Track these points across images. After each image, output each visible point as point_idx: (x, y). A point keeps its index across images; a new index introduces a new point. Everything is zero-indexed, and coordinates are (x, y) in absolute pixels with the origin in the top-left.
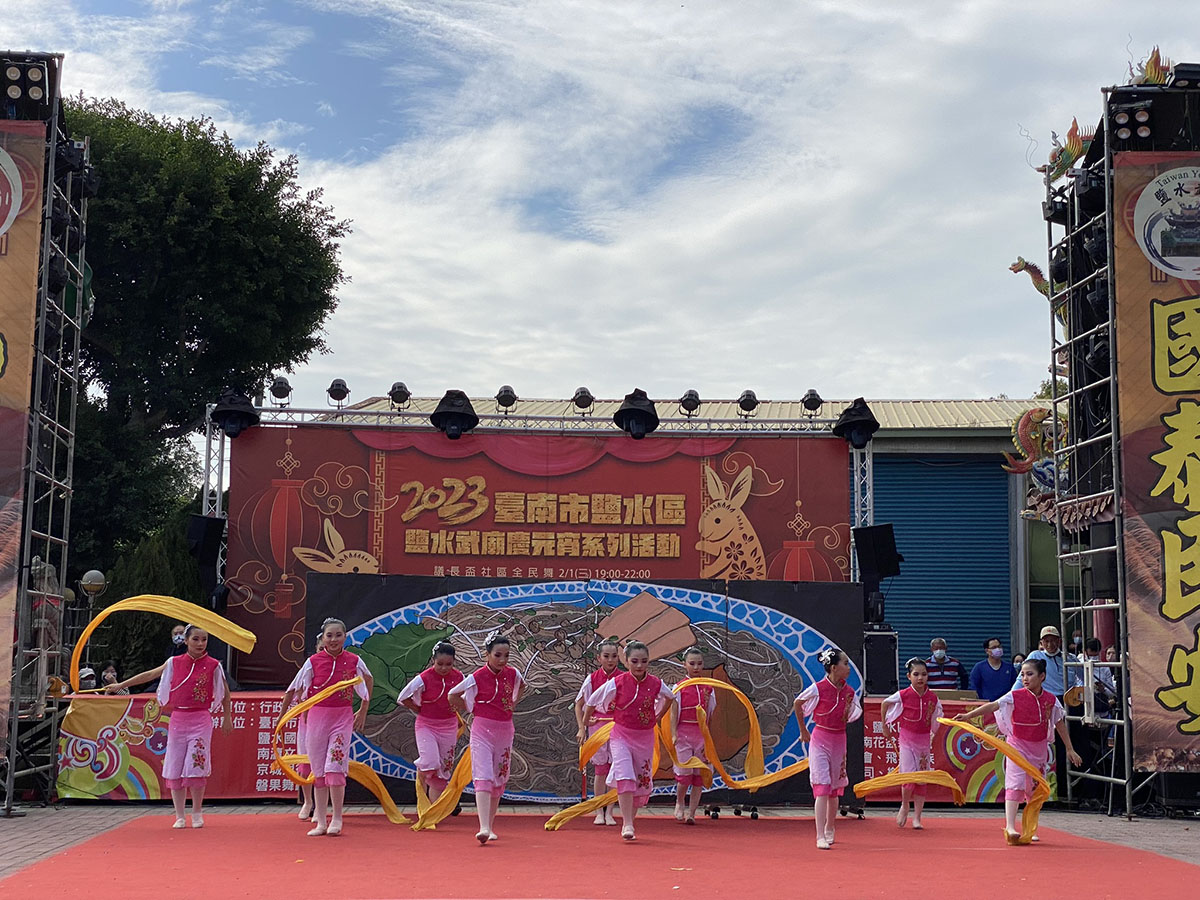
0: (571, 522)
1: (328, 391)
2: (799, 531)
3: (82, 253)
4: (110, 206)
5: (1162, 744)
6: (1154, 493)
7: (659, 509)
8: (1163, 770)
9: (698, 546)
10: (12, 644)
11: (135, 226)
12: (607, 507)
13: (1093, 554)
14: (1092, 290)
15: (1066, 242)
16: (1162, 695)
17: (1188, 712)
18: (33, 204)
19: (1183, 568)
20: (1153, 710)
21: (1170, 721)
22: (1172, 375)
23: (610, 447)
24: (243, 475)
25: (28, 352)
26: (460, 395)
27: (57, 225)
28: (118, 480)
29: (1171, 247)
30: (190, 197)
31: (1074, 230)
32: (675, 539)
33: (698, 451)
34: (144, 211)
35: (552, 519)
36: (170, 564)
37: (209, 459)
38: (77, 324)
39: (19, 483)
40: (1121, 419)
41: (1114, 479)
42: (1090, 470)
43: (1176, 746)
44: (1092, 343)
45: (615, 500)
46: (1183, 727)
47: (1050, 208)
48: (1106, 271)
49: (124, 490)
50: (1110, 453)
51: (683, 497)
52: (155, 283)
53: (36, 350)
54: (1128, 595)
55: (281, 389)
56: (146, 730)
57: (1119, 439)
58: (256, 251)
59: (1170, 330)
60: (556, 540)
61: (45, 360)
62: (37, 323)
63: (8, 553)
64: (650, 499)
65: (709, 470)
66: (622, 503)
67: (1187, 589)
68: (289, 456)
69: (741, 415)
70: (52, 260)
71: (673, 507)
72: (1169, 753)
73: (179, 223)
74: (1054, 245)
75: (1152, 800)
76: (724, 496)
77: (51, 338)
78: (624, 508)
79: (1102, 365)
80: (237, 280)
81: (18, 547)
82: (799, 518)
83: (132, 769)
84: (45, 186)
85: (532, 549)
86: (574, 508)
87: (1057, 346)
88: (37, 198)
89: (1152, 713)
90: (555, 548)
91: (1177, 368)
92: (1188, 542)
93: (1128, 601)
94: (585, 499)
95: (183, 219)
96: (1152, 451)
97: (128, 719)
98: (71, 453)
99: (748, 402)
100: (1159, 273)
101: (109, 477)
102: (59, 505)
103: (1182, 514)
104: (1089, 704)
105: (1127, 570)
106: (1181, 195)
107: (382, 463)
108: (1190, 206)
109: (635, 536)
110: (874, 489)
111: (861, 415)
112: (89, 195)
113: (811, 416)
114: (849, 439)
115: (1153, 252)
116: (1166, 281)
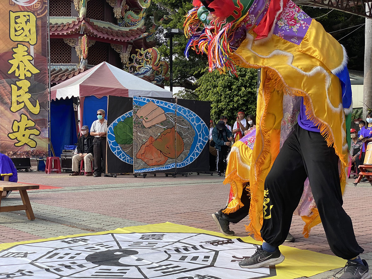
5: (9, 150)
6: (9, 72)
16: (10, 135)
17: (18, 140)
19: (18, 96)
20: (7, 140)
21: (11, 143)
22: (16, 35)
43: (13, 150)
46: (16, 145)
59: (15, 20)
67: (18, 103)
72: (11, 153)
89: (6, 141)
91: (17, 33)
92: (19, 88)
96: (9, 59)
100: (12, 2)
103: (18, 80)
116: (14, 5)
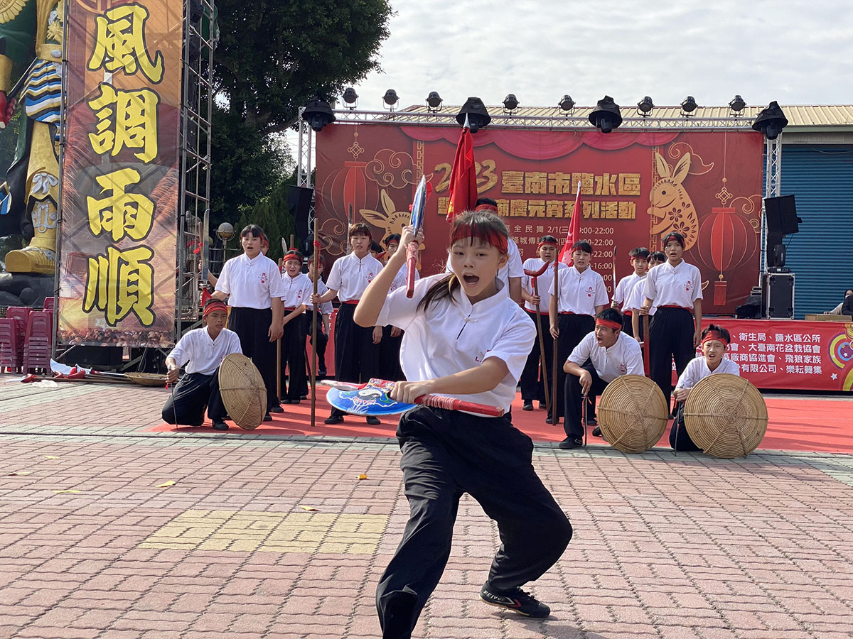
0: (557, 193)
1: (384, 98)
2: (724, 200)
7: (621, 184)
9: (649, 211)
10: (175, 268)
12: (582, 182)
23: (586, 139)
24: (322, 156)
25: (178, 64)
26: (478, 101)
28: (239, 162)
32: (633, 206)
33: (651, 142)
35: (543, 191)
36: (276, 219)
37: (301, 146)
38: (211, 45)
39: (175, 158)
45: (589, 177)
49: (243, 169)
51: (639, 175)
52: (261, 20)
53: (184, 63)
55: (350, 96)
60: (546, 206)
61: (190, 70)
62: (184, 43)
63: (170, 206)
64: (614, 177)
65: (657, 155)
66: (594, 179)
68: (356, 145)
69: (683, 115)
71: (631, 184)
76: (668, 174)
77: (193, 54)
78: (595, 183)
80: (318, 17)
81: (177, 202)
82: (724, 190)
85: (528, 212)
86: (559, 183)
90: (545, 212)
94: (567, 177)
98: (209, 137)
99: (690, 105)
101: (233, 159)
102: (203, 174)
107: (422, 150)
109: (603, 204)
110: (782, 171)
111: (774, 114)
113: (736, 115)
114: (765, 133)
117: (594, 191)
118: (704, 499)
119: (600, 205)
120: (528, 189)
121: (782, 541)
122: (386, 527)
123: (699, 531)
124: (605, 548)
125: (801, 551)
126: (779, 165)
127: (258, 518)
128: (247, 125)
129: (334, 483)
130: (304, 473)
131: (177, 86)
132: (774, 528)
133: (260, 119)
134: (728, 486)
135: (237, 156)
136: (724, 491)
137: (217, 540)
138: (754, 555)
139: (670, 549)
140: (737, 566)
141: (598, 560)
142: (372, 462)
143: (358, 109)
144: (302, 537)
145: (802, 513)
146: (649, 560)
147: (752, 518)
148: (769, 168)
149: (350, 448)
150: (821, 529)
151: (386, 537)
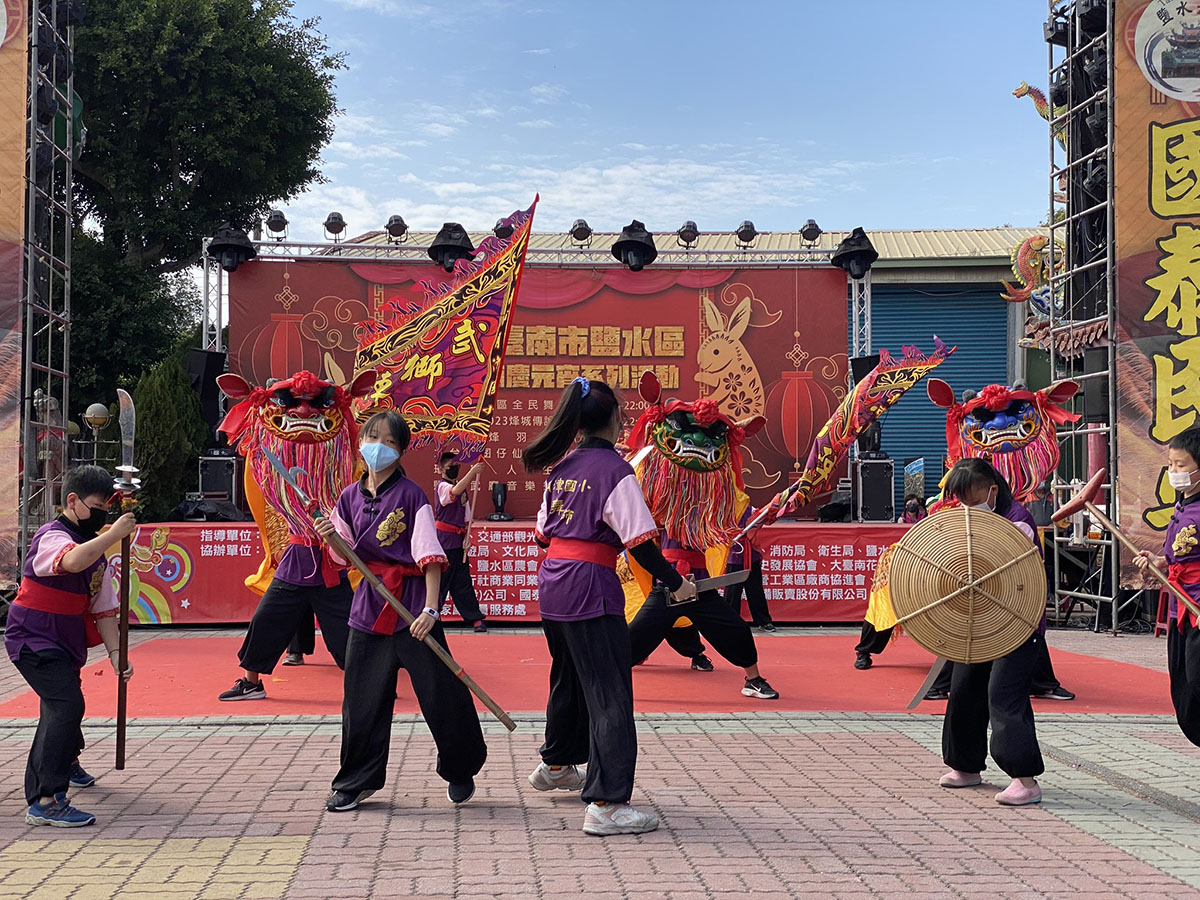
0: (571, 354)
1: (325, 224)
2: (797, 362)
3: (69, 82)
4: (97, 35)
6: (1148, 317)
7: (658, 341)
8: (1148, 588)
9: (697, 377)
10: (17, 475)
11: (125, 55)
12: (606, 339)
13: (1086, 379)
14: (1092, 111)
15: (1066, 64)
16: (1149, 516)
18: (18, 32)
19: (1174, 392)
20: (1143, 530)
22: (1169, 198)
23: (608, 279)
24: (241, 310)
25: (19, 183)
26: (458, 228)
27: (44, 51)
28: (118, 314)
29: (1172, 68)
30: (180, 26)
31: (1074, 52)
32: (674, 370)
33: (697, 283)
34: (135, 39)
35: (552, 352)
36: (172, 397)
37: (207, 293)
38: (68, 155)
39: (17, 316)
40: (1117, 245)
41: (1108, 304)
42: (1085, 295)
44: (1090, 167)
45: (614, 333)
47: (1051, 29)
48: (1106, 93)
49: (123, 325)
50: (1105, 279)
51: (681, 329)
52: (146, 115)
53: (28, 182)
54: (1119, 418)
55: (278, 223)
56: (155, 558)
57: (1114, 263)
58: (249, 81)
59: (1168, 153)
60: (556, 372)
61: (37, 192)
62: (28, 154)
63: (10, 385)
64: (648, 331)
65: (707, 301)
66: (621, 335)
67: (1177, 412)
68: (287, 291)
69: (740, 246)
70: (40, 90)
71: (671, 339)
73: (170, 52)
74: (1054, 68)
75: (1138, 616)
76: (723, 327)
77: (43, 169)
78: (623, 340)
79: (1099, 190)
80: (230, 111)
81: (19, 378)
82: (797, 348)
83: (141, 594)
84: (30, 14)
85: (531, 381)
86: (573, 340)
87: (1056, 171)
88: (22, 24)
89: (1140, 533)
90: (555, 380)
91: (1174, 192)
92: (1180, 365)
93: (1119, 425)
94: (584, 332)
95: (172, 47)
96: (1147, 275)
97: (136, 547)
98: (67, 286)
99: (747, 233)
100: (1158, 95)
101: (109, 311)
102: (58, 337)
103: (1176, 338)
104: (1078, 525)
105: (1118, 395)
106: (1183, 14)
107: (380, 297)
108: (1192, 25)
109: (634, 368)
110: (872, 320)
111: (860, 245)
112: (75, 23)
113: (810, 246)
114: (848, 270)
115: (1154, 74)
116: (1165, 103)
117: (622, 353)
118: (755, 789)
119: (630, 370)
120: (530, 349)
121: (850, 848)
122: (304, 856)
123: (740, 839)
124: (610, 870)
125: (873, 861)
126: (868, 314)
127: (118, 850)
128: (128, 263)
129: (237, 789)
130: (194, 776)
131: (18, 215)
132: (842, 829)
133: (148, 254)
134: (788, 768)
135: (114, 307)
136: (781, 776)
137: (54, 887)
138: (810, 870)
139: (697, 868)
140: (785, 889)
141: (597, 890)
142: (296, 754)
143: (289, 240)
144: (180, 877)
145: (882, 805)
146: (667, 886)
147: (813, 816)
148: (856, 317)
149: (266, 734)
150: (903, 828)
151: (302, 870)
